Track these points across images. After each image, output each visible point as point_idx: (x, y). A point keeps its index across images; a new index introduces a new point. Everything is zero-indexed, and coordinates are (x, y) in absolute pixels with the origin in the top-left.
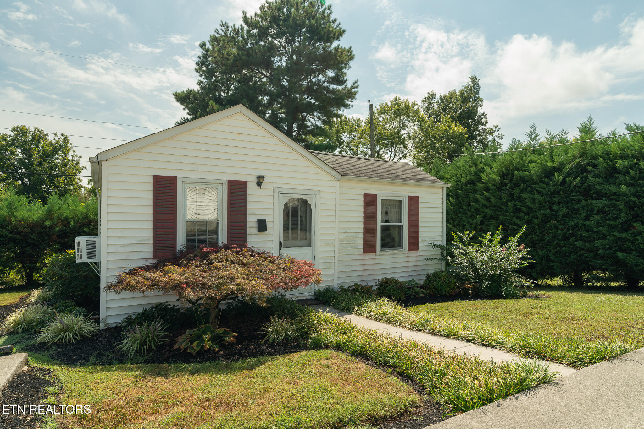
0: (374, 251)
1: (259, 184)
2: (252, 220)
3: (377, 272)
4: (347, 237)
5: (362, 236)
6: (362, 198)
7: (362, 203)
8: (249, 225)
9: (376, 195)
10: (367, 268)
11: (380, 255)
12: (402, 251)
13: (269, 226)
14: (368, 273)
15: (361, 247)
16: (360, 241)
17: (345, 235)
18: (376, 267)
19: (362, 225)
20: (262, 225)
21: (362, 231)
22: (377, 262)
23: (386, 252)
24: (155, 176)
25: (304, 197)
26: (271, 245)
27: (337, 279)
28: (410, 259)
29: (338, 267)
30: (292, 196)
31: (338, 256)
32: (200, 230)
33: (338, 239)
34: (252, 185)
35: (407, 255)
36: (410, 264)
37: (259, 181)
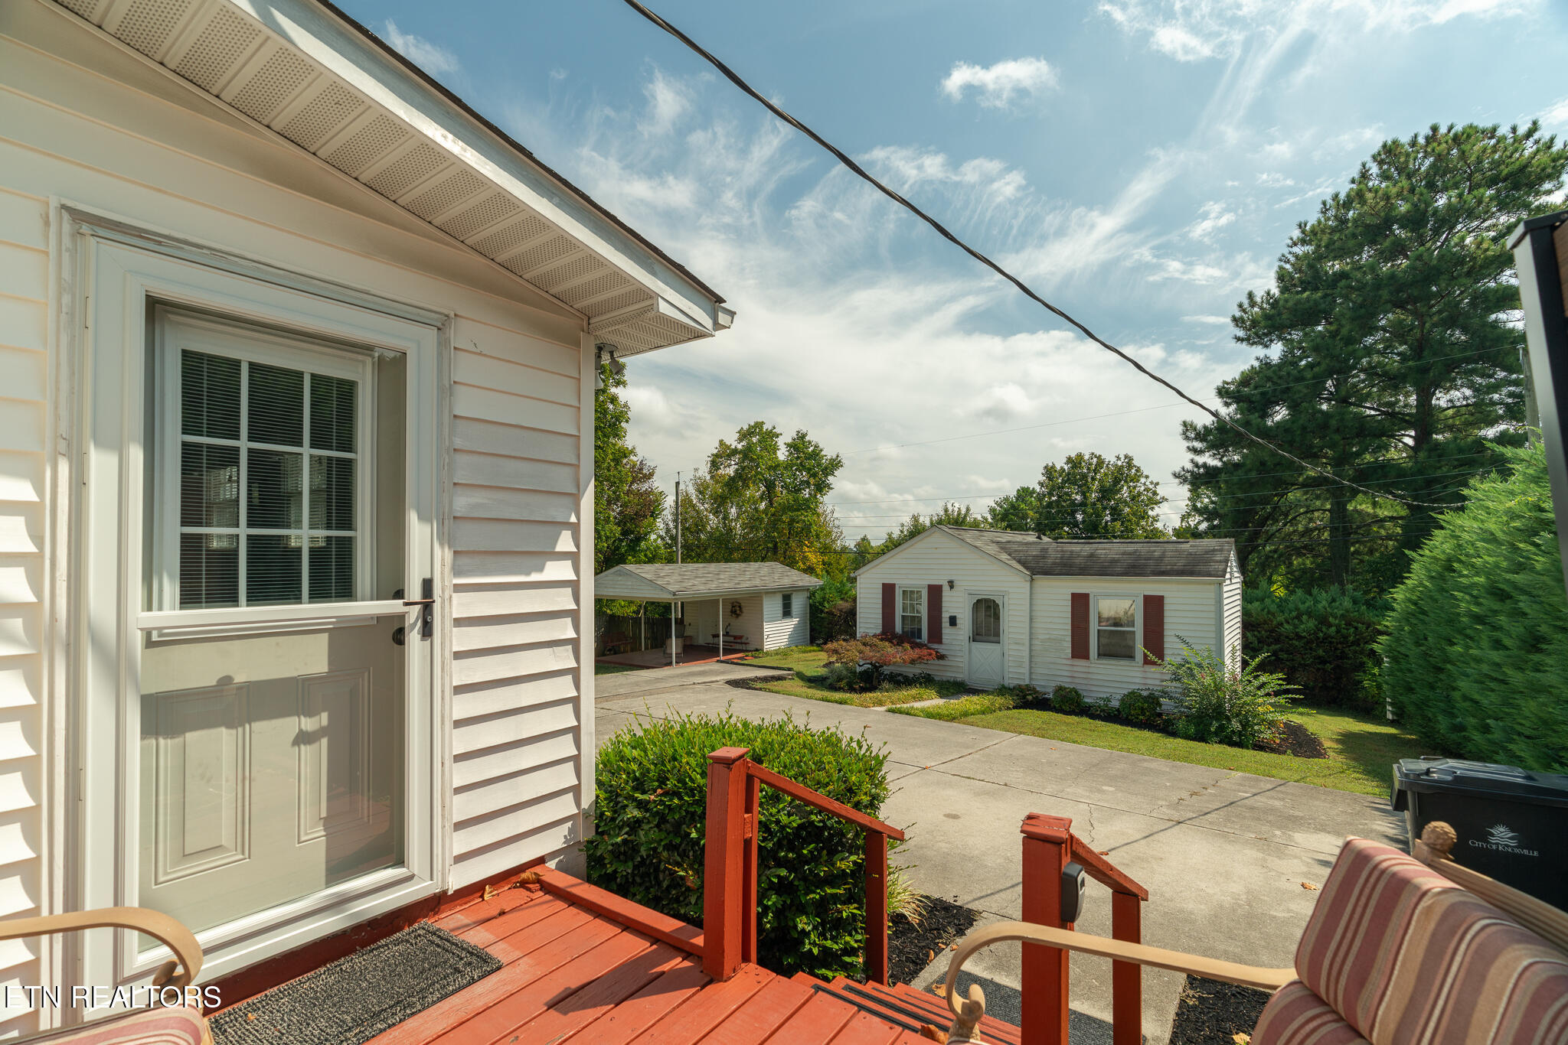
0: (1087, 657)
1: (952, 587)
2: (946, 616)
3: (1091, 682)
4: (1049, 639)
5: (1069, 639)
6: (1069, 598)
7: (1069, 604)
8: (943, 620)
9: (1088, 594)
10: (1076, 675)
11: (1095, 663)
12: (1133, 664)
13: (958, 622)
14: (1077, 681)
15: (1069, 651)
16: (1067, 645)
17: (1047, 636)
18: (1090, 676)
19: (1069, 627)
20: (953, 621)
21: (1070, 633)
22: (1091, 670)
23: (1104, 662)
24: (883, 584)
25: (992, 598)
26: (961, 638)
27: (1031, 679)
28: (1149, 675)
29: (1031, 668)
30: (980, 597)
31: (1031, 656)
32: (912, 620)
33: (1031, 639)
34: (946, 588)
35: (1142, 669)
36: (1149, 682)
37: (951, 584)
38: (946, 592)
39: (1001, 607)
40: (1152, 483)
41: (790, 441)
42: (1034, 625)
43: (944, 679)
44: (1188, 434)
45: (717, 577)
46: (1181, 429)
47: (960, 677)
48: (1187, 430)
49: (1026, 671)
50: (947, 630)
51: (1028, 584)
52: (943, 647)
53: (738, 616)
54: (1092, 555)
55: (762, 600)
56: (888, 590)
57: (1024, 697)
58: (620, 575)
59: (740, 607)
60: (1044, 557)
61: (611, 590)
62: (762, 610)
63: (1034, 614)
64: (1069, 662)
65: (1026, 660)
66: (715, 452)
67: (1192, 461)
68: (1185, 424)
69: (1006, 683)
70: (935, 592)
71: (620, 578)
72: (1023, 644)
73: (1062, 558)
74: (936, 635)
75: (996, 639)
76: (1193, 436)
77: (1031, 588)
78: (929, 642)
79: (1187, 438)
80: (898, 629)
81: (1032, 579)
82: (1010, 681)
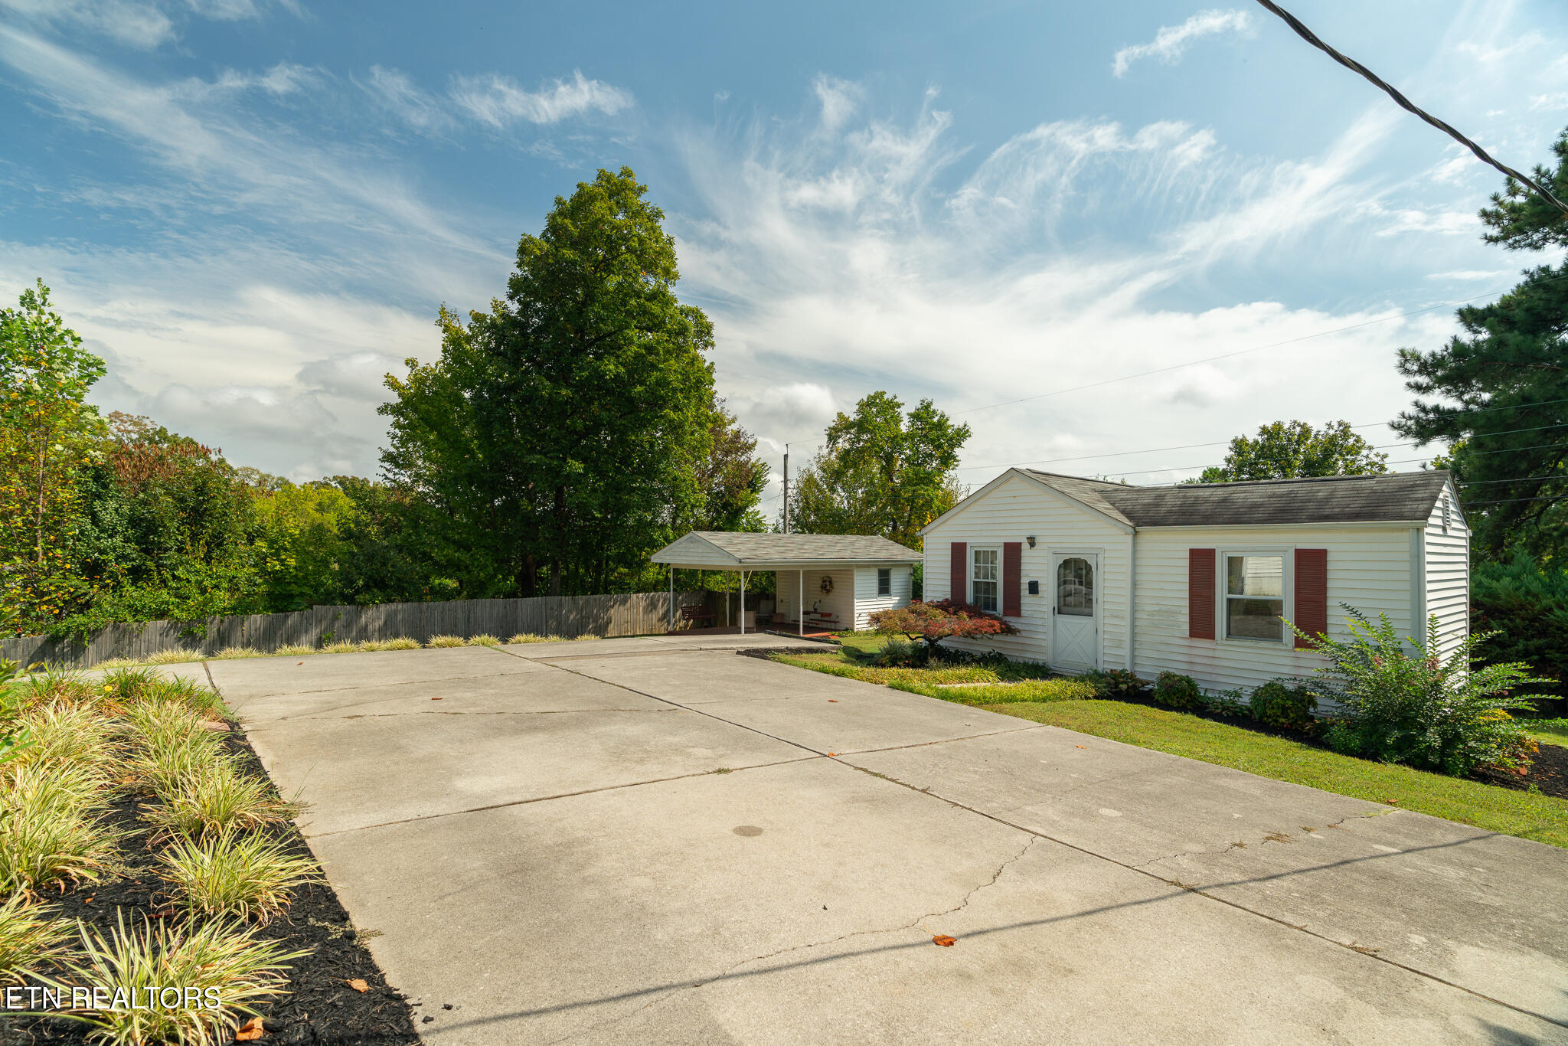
0: (1211, 636)
1: (1032, 545)
2: (1025, 581)
3: (1217, 671)
4: (1159, 611)
5: (1186, 611)
6: (1187, 555)
7: (1187, 563)
8: (1022, 587)
9: (1214, 550)
10: (1196, 660)
11: (1223, 645)
12: (1279, 646)
13: (1040, 588)
14: (1197, 668)
15: (1186, 627)
16: (1184, 619)
17: (1157, 608)
18: (1216, 662)
19: (1187, 595)
20: (1034, 588)
21: (1187, 603)
22: (1217, 654)
23: (1236, 643)
24: (953, 544)
25: (1082, 557)
26: (1044, 609)
27: (1133, 664)
28: (1302, 663)
29: (1133, 649)
30: (1067, 557)
31: (1134, 635)
32: (985, 589)
33: (1134, 611)
34: (1025, 546)
35: (1293, 654)
36: (1303, 672)
37: (1032, 541)
38: (1026, 551)
39: (1094, 569)
40: (1377, 455)
41: (913, 411)
42: (1139, 592)
43: (1021, 661)
44: (1408, 366)
45: (800, 547)
46: (1397, 360)
47: (1041, 658)
48: (1406, 360)
49: (1126, 652)
50: (1026, 599)
51: (1130, 538)
52: (1022, 620)
53: (828, 591)
54: (1225, 500)
55: (852, 575)
56: (958, 551)
57: (1117, 685)
58: (692, 542)
59: (830, 582)
60: (1157, 505)
61: (685, 558)
62: (853, 586)
63: (1139, 577)
64: (1187, 643)
65: (1127, 638)
66: (833, 425)
67: (1416, 404)
68: (1403, 354)
69: (1100, 670)
70: (1013, 552)
71: (692, 545)
72: (1123, 618)
73: (1181, 505)
74: (1013, 606)
75: (1087, 611)
76: (1415, 368)
77: (1135, 544)
78: (1005, 614)
79: (1407, 372)
80: (970, 598)
81: (1136, 533)
82: (1104, 667)
